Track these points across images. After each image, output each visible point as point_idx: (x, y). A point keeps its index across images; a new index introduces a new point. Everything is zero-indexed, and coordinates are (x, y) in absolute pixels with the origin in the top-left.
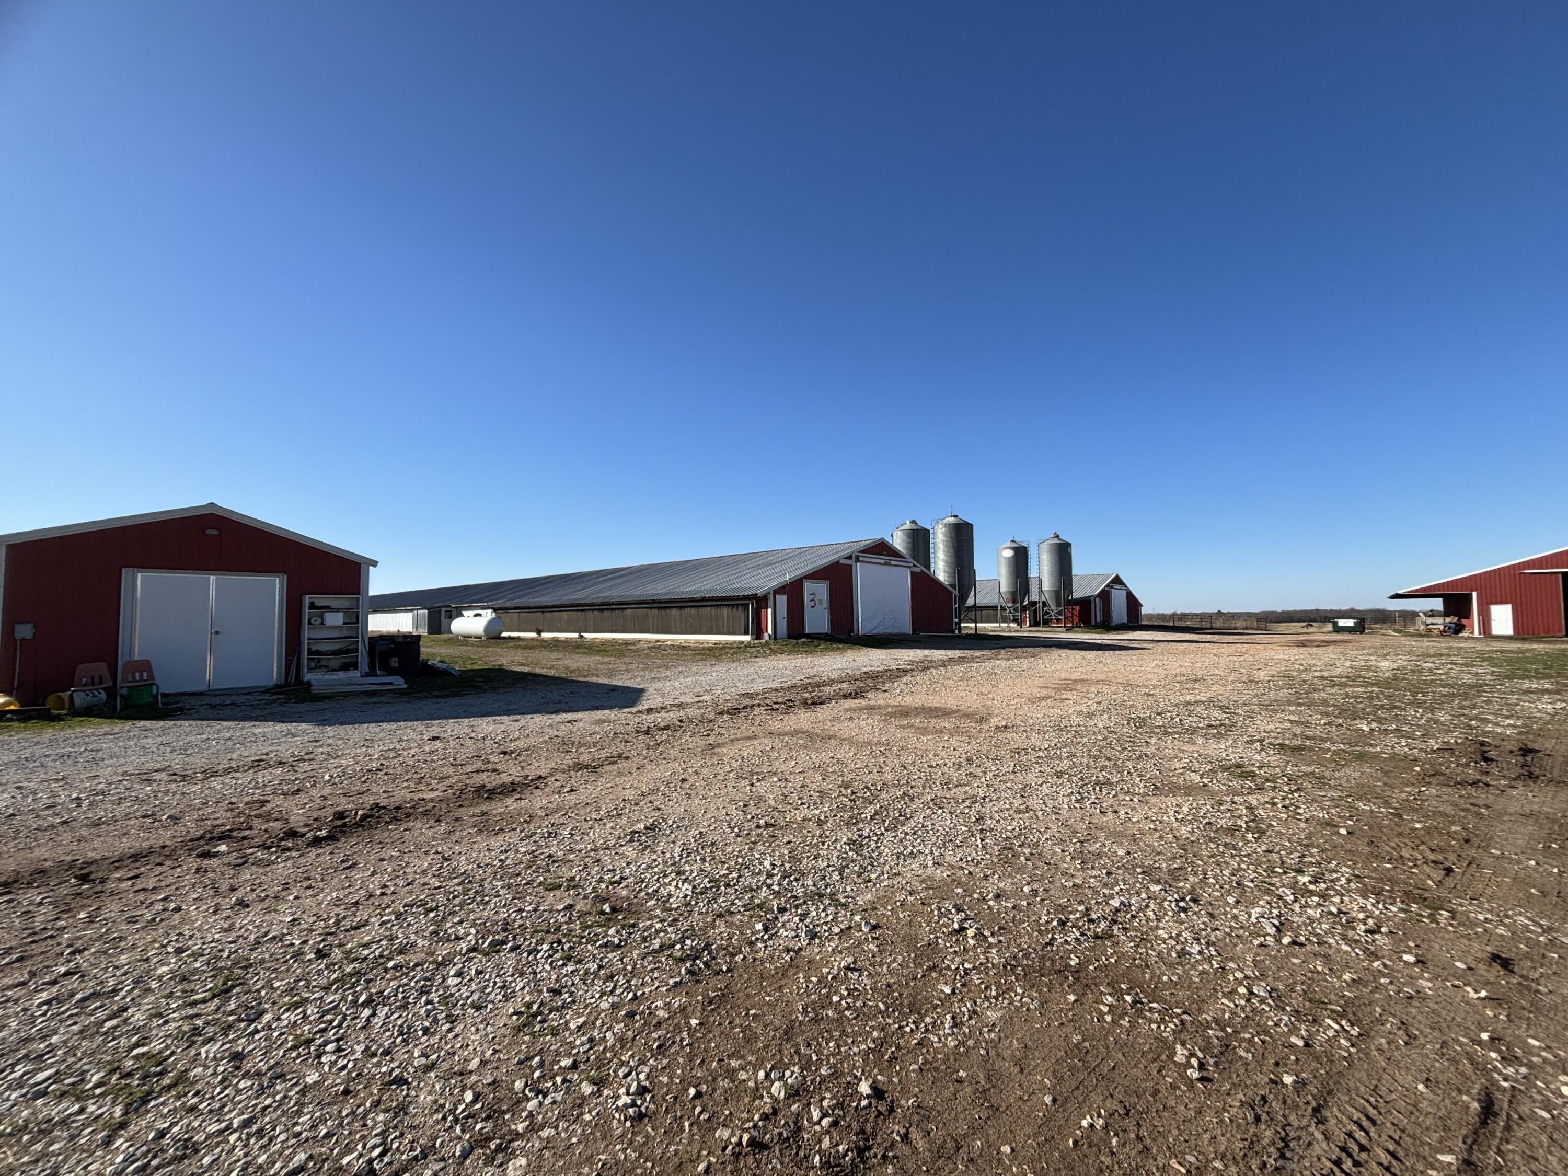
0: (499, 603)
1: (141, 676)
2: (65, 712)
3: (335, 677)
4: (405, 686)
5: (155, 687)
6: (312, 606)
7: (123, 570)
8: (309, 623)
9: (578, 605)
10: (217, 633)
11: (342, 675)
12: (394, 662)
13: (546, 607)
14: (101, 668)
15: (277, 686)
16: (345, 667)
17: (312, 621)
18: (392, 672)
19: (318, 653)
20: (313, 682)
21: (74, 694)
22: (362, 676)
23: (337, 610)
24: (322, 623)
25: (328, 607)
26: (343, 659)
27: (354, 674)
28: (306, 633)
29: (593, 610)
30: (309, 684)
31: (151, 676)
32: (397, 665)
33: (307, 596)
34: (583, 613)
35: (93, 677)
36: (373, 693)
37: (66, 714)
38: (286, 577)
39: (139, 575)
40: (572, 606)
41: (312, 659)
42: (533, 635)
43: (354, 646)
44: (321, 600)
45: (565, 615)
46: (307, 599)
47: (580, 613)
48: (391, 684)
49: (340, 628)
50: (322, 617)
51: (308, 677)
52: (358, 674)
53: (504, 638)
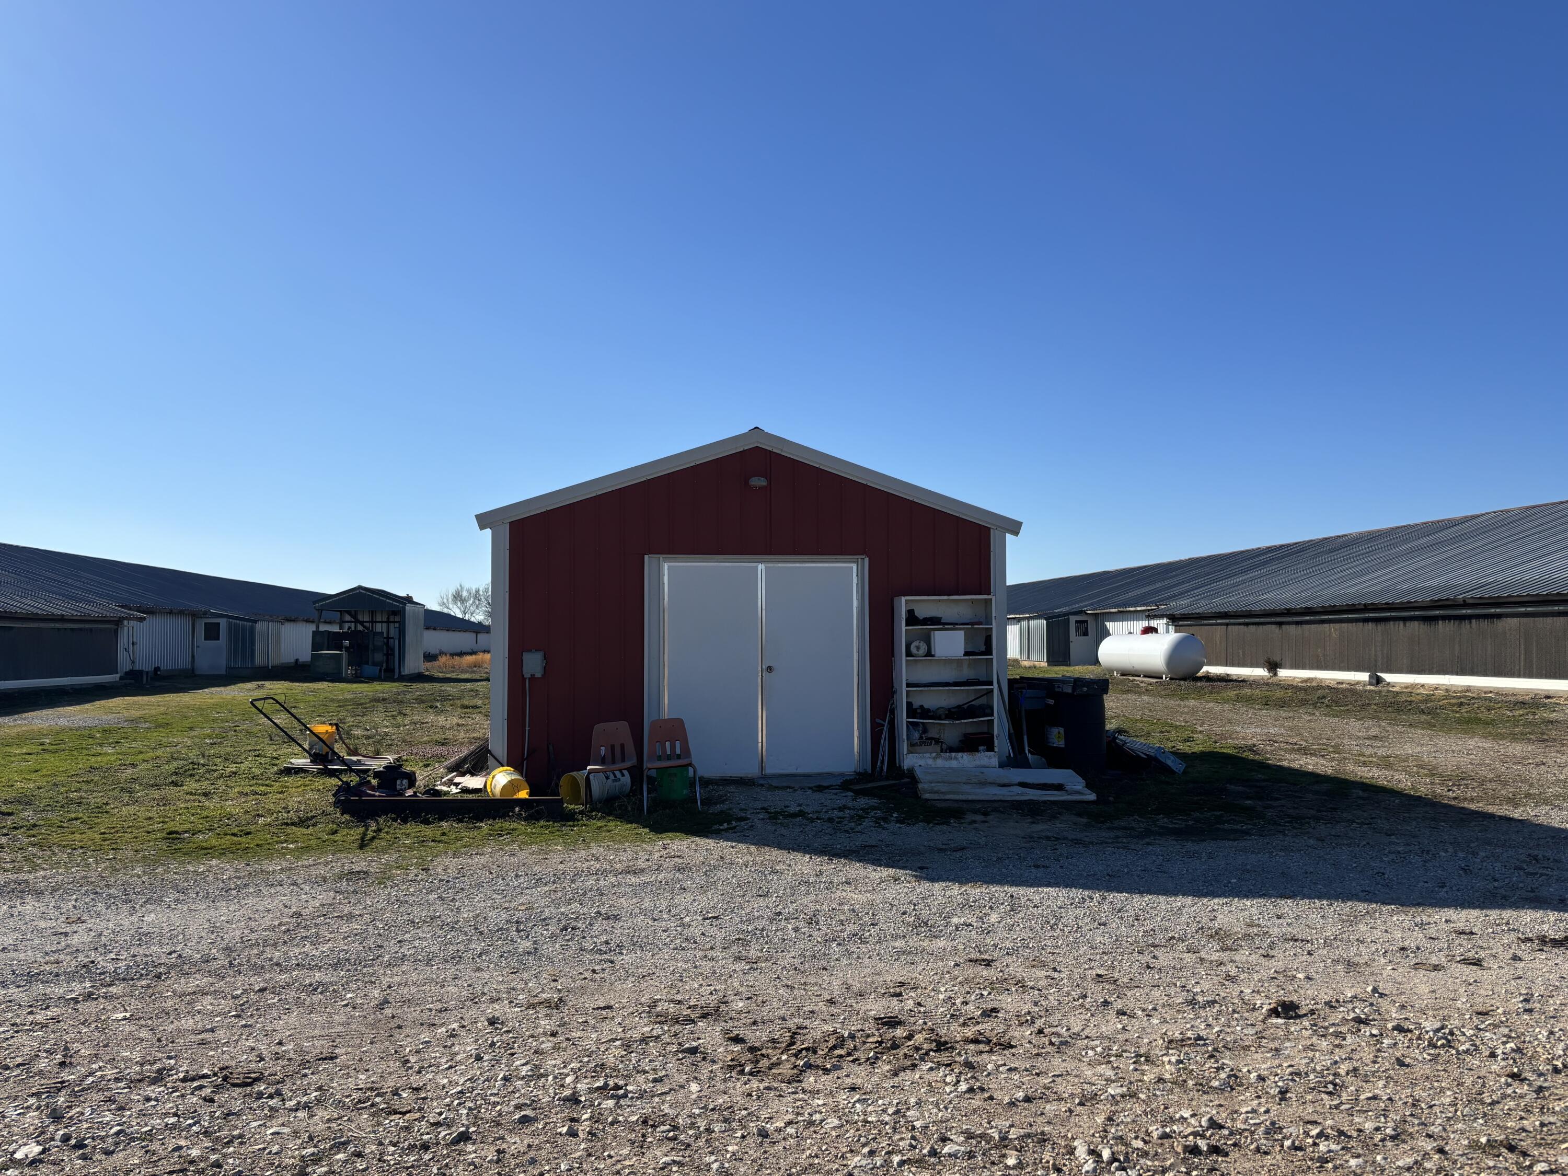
0: (1182, 605)
1: (673, 747)
2: (581, 807)
3: (954, 764)
4: (1092, 797)
5: (691, 770)
6: (912, 619)
7: (646, 557)
8: (909, 654)
9: (1366, 608)
10: (770, 669)
11: (965, 760)
12: (1057, 737)
13: (1289, 612)
14: (621, 729)
15: (861, 776)
16: (970, 744)
17: (913, 649)
18: (1055, 759)
19: (925, 713)
20: (919, 773)
21: (591, 776)
22: (1002, 765)
23: (953, 625)
24: (929, 654)
25: (935, 621)
26: (967, 725)
27: (986, 760)
28: (904, 672)
29: (1405, 619)
30: (911, 774)
31: (686, 751)
32: (1061, 743)
33: (903, 599)
34: (1381, 627)
35: (613, 747)
36: (1032, 810)
37: (581, 812)
38: (867, 560)
39: (666, 566)
40: (1352, 609)
41: (915, 725)
42: (1260, 672)
43: (983, 701)
44: (927, 606)
45: (1332, 630)
46: (903, 604)
47: (1370, 625)
48: (1059, 787)
49: (959, 662)
50: (928, 641)
51: (910, 760)
52: (995, 761)
53: (1208, 678)
